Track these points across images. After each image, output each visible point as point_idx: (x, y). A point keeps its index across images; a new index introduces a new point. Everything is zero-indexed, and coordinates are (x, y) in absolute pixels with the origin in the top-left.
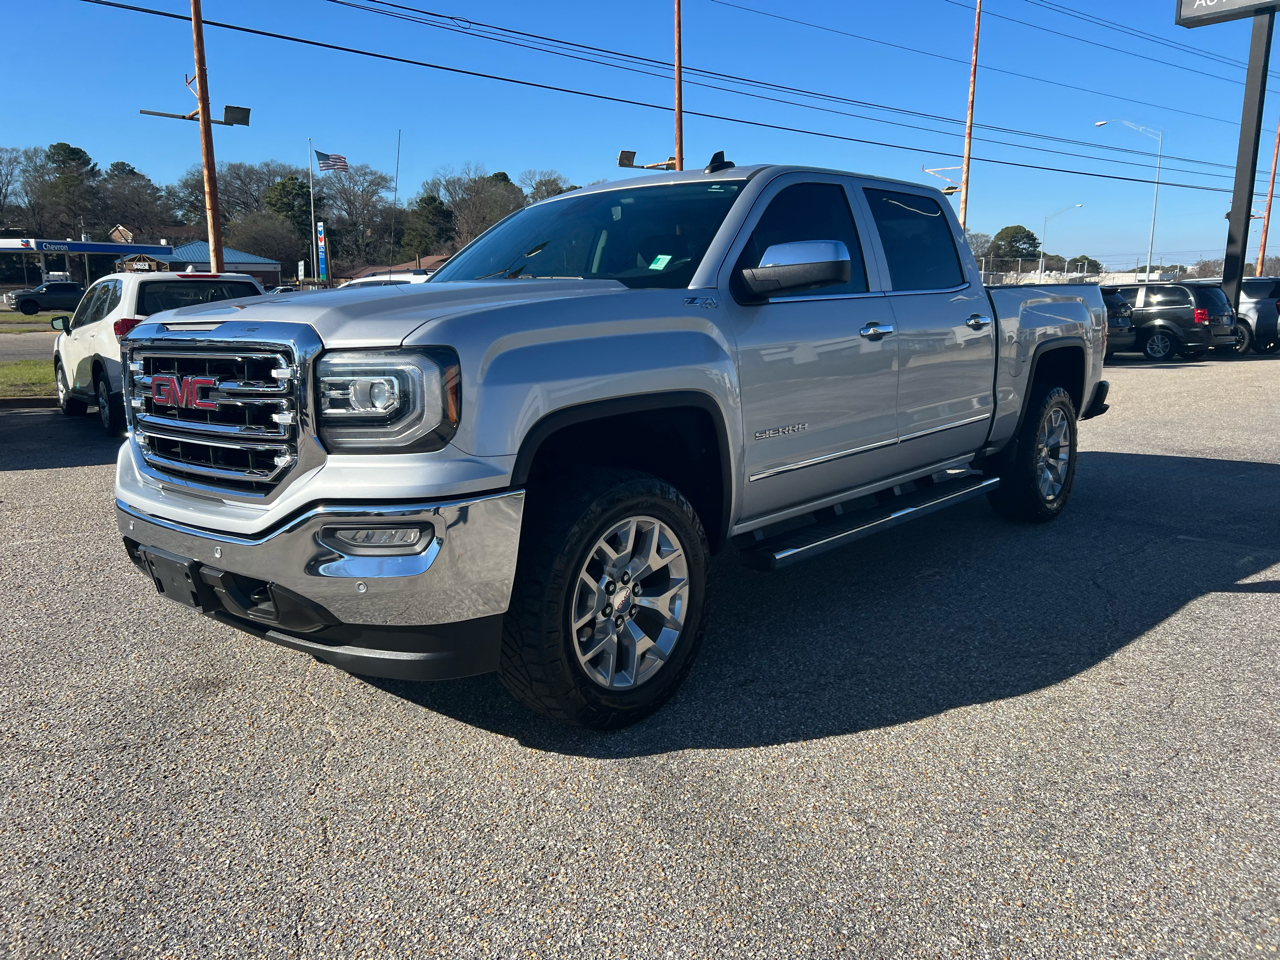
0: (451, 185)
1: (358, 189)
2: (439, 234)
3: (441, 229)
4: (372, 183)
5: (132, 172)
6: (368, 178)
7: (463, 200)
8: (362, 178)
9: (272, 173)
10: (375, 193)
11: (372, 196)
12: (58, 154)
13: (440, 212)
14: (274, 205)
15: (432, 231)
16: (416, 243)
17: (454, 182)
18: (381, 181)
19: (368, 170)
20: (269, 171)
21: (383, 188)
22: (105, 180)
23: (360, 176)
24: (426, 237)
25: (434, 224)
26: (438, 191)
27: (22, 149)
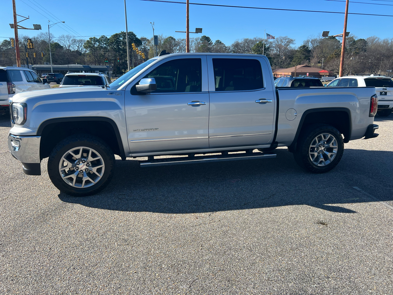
0: (313, 41)
1: (283, 44)
2: (305, 58)
3: (306, 56)
4: (288, 42)
5: (221, 43)
6: (287, 40)
7: (317, 46)
8: (285, 41)
9: (256, 41)
10: (289, 45)
11: (287, 46)
12: (203, 39)
13: (306, 50)
14: (255, 50)
15: (303, 57)
16: (297, 61)
17: (314, 40)
18: (291, 41)
19: (287, 38)
20: (255, 40)
21: (291, 43)
22: (214, 45)
23: (284, 40)
24: (300, 59)
25: (304, 54)
26: (308, 43)
27: (195, 38)
